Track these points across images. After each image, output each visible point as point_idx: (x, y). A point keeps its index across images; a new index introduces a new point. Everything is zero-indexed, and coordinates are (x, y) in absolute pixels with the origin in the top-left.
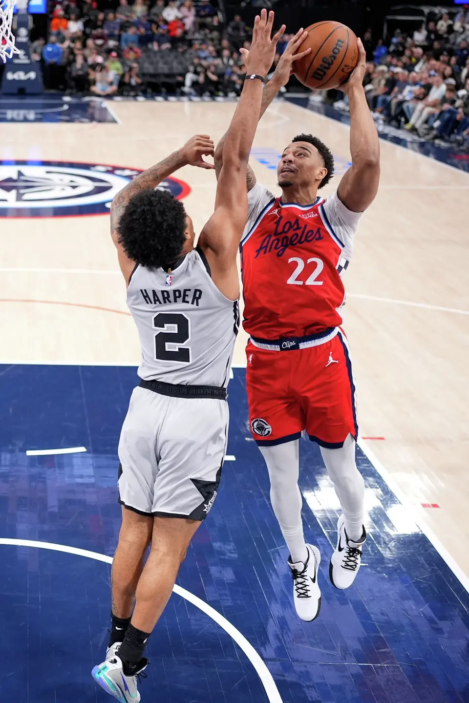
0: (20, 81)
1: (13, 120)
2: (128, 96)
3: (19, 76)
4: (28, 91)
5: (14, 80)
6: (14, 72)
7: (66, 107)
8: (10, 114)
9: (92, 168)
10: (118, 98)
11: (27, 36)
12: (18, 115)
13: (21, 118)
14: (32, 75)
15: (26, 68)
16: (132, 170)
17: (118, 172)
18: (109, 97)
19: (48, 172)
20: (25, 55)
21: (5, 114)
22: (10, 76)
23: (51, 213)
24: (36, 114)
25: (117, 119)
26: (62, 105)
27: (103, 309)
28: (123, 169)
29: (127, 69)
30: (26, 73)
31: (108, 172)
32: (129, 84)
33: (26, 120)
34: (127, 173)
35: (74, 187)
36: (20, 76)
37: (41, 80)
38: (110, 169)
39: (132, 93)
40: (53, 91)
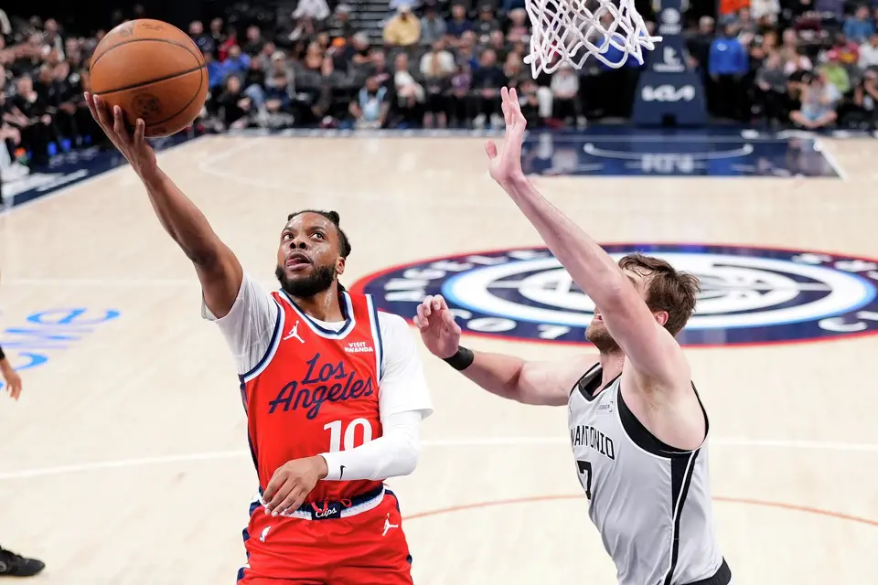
0: (666, 103)
1: (653, 172)
2: (857, 129)
3: (664, 94)
4: (681, 120)
5: (656, 101)
6: (655, 86)
7: (748, 149)
8: (648, 161)
9: (795, 258)
10: (842, 134)
11: (679, 23)
12: (663, 162)
13: (669, 167)
14: (688, 92)
15: (676, 80)
16: (867, 261)
17: (841, 265)
18: (822, 130)
19: (716, 265)
20: (674, 56)
21: (640, 160)
22: (648, 94)
23: (722, 337)
24: (695, 161)
25: (840, 170)
26: (740, 145)
27: (816, 511)
28: (851, 259)
29: (857, 81)
30: (677, 88)
31: (823, 264)
32: (861, 109)
33: (676, 172)
34: (859, 266)
35: (763, 292)
36: (667, 93)
37: (703, 102)
38: (827, 259)
39: (865, 125)
40: (724, 121)
